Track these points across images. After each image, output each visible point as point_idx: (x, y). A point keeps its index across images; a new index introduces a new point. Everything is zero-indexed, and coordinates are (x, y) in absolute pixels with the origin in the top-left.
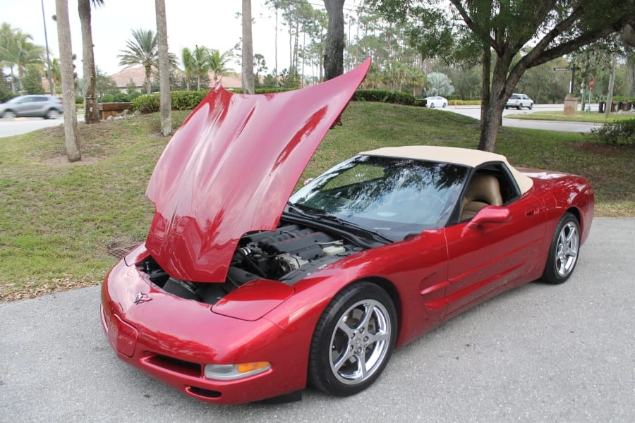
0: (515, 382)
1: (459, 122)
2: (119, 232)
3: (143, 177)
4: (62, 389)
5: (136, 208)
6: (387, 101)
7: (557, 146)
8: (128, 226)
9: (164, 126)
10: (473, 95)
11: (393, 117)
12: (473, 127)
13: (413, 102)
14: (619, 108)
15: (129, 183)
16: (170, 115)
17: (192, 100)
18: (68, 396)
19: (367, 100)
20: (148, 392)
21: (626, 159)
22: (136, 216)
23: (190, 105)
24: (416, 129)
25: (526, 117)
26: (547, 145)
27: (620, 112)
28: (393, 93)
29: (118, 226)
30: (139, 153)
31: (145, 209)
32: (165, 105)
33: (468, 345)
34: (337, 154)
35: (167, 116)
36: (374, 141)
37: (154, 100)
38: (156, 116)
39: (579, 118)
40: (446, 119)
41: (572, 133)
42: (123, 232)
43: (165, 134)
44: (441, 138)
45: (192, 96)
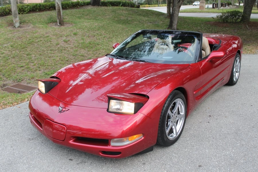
0: (239, 130)
1: (157, 15)
2: (5, 79)
3: (10, 49)
4: (22, 163)
5: (10, 66)
6: (122, 6)
7: (203, 24)
8: (9, 75)
9: (16, 23)
10: (153, 2)
11: (127, 13)
12: (164, 17)
13: (134, 6)
14: (221, 6)
15: (4, 53)
16: (18, 17)
17: (26, 9)
18: (28, 166)
19: (112, 6)
20: (70, 158)
21: (233, 29)
22: (12, 69)
23: (25, 11)
24: (138, 19)
25: (183, 11)
26: (198, 24)
27: (222, 8)
28: (124, 2)
29: (3, 75)
30: (5, 37)
31: (16, 66)
32: (15, 11)
33: (210, 116)
34: (105, 33)
35: (16, 17)
36: (120, 25)
37: (6, 9)
38: (9, 17)
39: (206, 11)
40: (151, 13)
41: (206, 18)
42: (7, 78)
43: (16, 27)
44: (151, 22)
45: (26, 7)
